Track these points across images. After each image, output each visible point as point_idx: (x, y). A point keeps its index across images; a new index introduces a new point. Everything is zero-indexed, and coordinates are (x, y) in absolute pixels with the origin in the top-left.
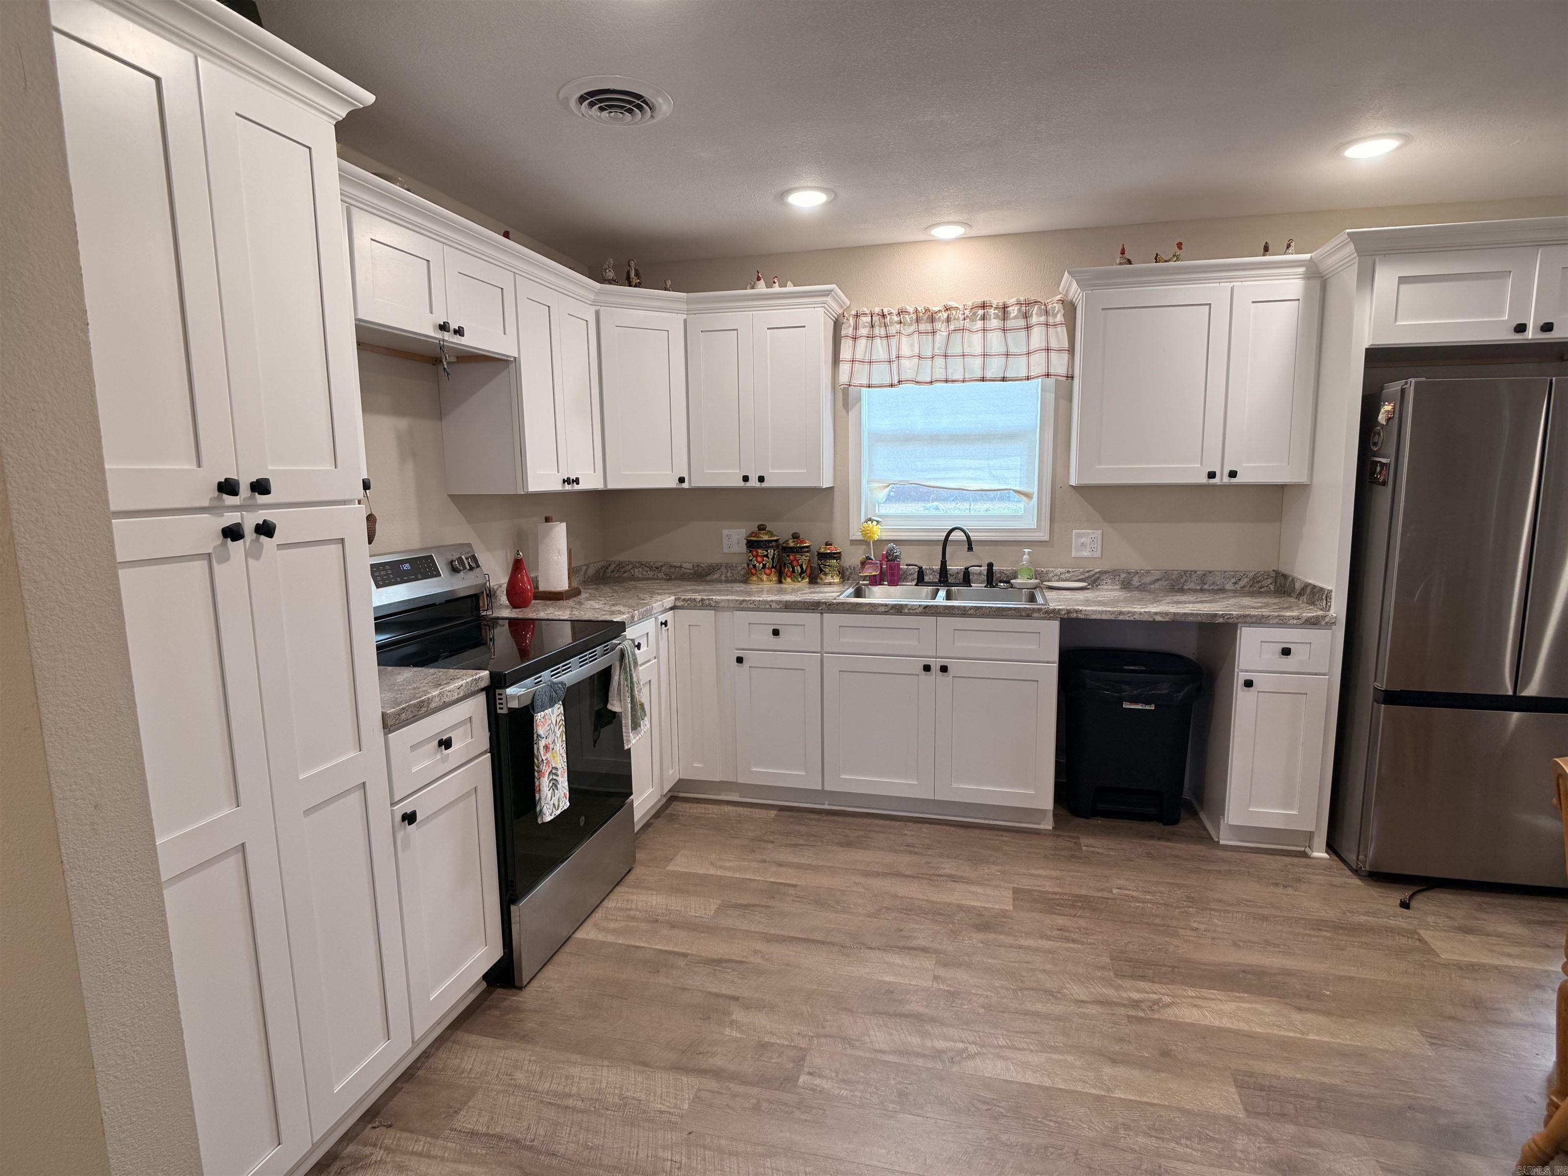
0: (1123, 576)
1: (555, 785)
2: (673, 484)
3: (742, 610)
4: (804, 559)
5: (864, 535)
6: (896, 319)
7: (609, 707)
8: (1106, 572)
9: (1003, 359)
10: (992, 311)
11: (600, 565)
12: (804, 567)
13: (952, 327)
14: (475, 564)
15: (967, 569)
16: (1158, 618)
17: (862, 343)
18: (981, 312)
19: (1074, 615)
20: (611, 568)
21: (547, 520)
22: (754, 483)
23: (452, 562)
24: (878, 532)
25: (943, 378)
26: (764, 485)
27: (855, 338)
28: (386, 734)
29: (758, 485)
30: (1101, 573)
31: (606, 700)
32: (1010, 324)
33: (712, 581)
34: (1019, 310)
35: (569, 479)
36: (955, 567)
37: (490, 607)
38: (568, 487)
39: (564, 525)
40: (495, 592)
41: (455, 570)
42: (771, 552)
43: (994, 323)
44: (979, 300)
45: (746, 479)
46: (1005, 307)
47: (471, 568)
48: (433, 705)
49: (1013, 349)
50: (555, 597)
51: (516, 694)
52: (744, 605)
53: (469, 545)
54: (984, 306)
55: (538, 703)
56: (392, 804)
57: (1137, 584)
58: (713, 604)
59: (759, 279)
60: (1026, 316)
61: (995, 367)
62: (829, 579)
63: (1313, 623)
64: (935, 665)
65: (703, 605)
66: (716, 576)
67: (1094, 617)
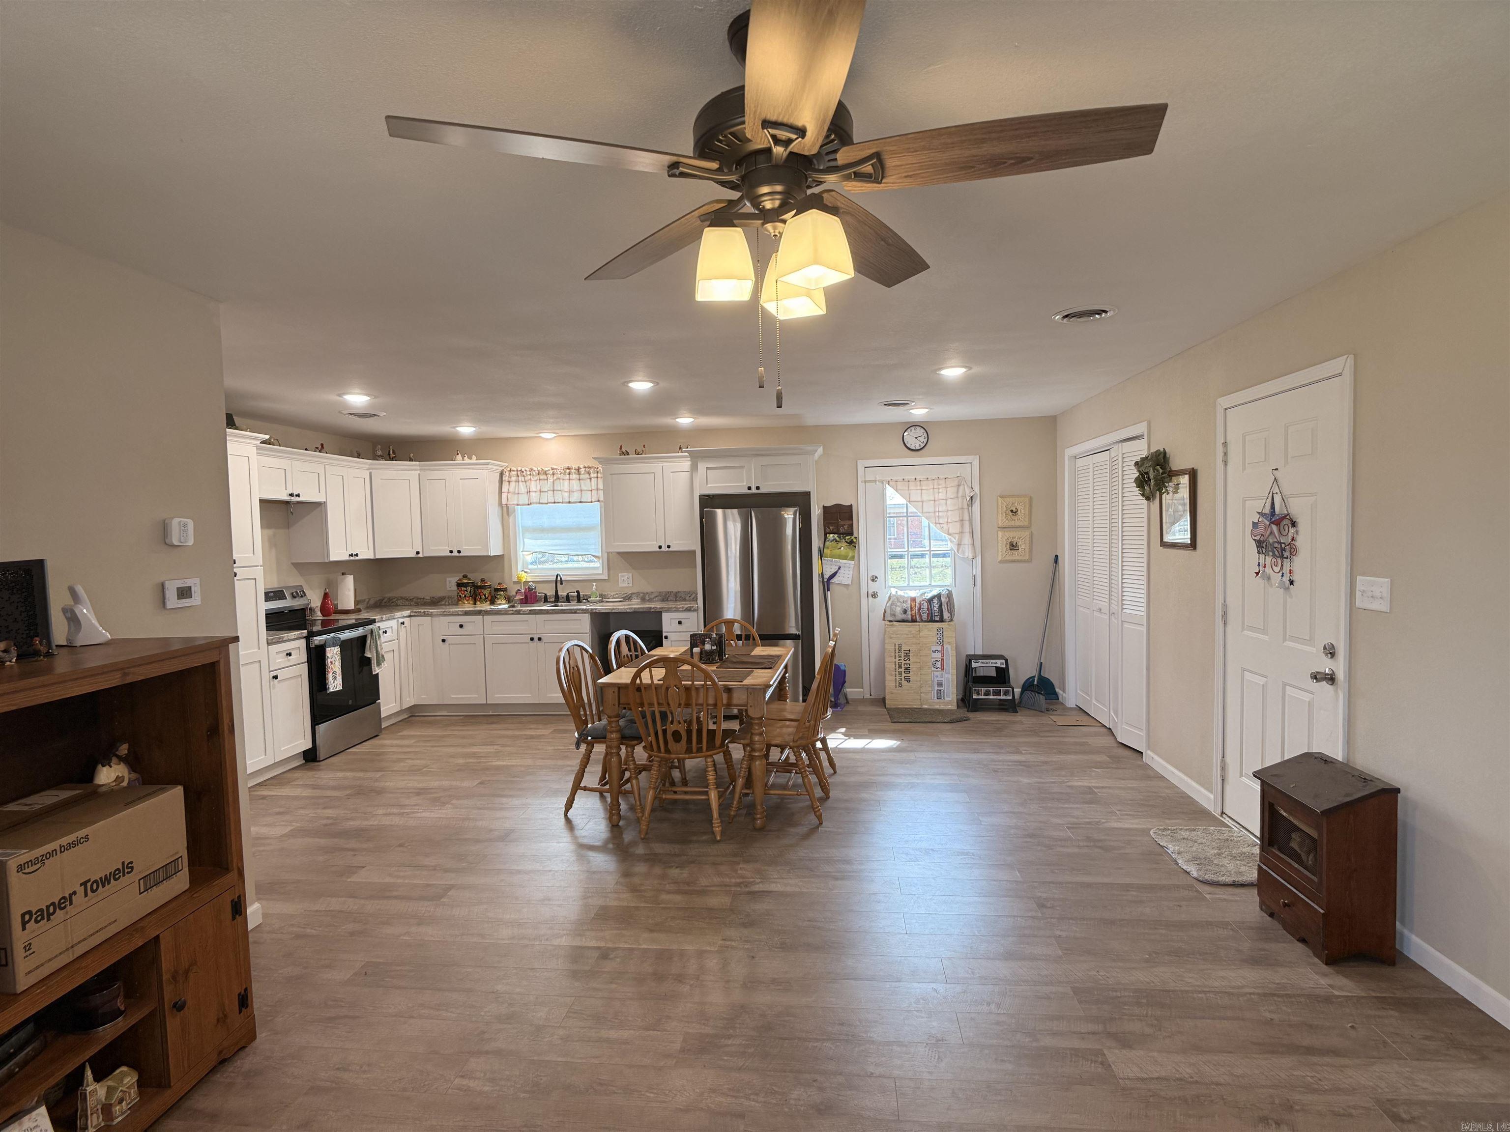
0: (641, 595)
1: (335, 678)
2: (413, 555)
3: (445, 615)
4: (487, 592)
5: (518, 578)
6: (528, 473)
7: (365, 655)
8: (634, 593)
9: (579, 493)
10: (573, 471)
11: (378, 599)
12: (487, 596)
13: (555, 478)
14: (304, 595)
15: (568, 594)
16: (628, 611)
17: (513, 484)
18: (568, 471)
19: (594, 611)
20: (385, 601)
21: (343, 574)
22: (455, 554)
23: (292, 593)
24: (525, 577)
25: (553, 501)
26: (461, 554)
27: (509, 482)
28: (268, 646)
29: (458, 554)
30: (631, 594)
31: (364, 653)
32: (582, 476)
33: (441, 605)
34: (585, 470)
35: (352, 554)
36: (562, 593)
37: (311, 615)
38: (352, 558)
39: (352, 576)
40: (314, 610)
41: (294, 597)
42: (469, 589)
43: (574, 476)
44: (567, 466)
45: (451, 552)
46: (579, 469)
47: (302, 596)
48: (284, 639)
49: (584, 488)
50: (346, 612)
51: (318, 640)
52: (445, 613)
53: (301, 586)
54: (569, 468)
55: (327, 644)
56: (270, 672)
57: (648, 599)
58: (430, 613)
59: (458, 454)
60: (589, 473)
61: (575, 497)
62: (500, 602)
63: (689, 610)
64: (536, 637)
65: (425, 615)
66: (443, 603)
67: (602, 611)
